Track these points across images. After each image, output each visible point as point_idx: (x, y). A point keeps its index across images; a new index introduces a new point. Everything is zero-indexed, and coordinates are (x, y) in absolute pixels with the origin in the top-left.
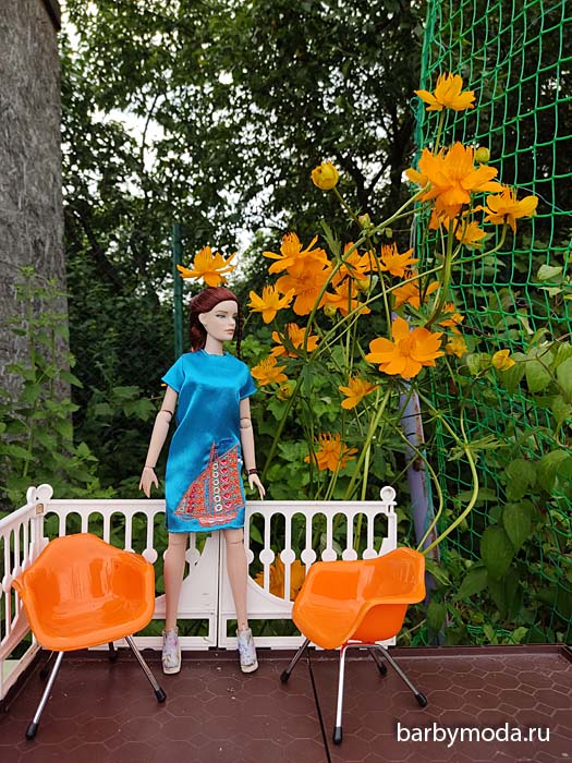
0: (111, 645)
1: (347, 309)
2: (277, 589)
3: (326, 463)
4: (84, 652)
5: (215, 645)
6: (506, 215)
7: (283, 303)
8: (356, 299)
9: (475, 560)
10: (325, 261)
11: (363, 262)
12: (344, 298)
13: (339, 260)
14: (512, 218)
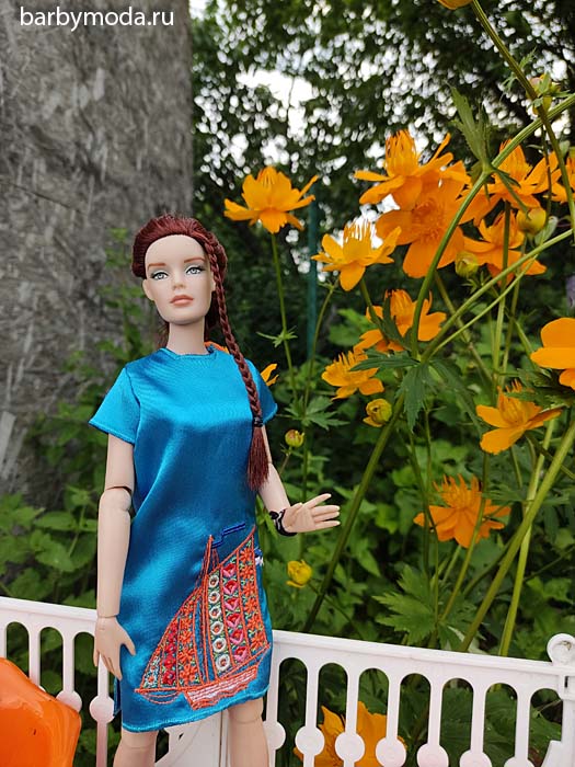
1: (500, 266)
3: (451, 531)
8: (518, 249)
12: (497, 247)
13: (485, 166)
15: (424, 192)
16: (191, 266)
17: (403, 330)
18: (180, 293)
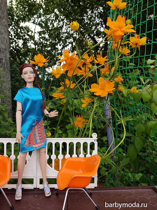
3: (78, 125)
5: (36, 187)
6: (136, 44)
7: (62, 72)
12: (84, 71)
13: (80, 57)
14: (138, 45)
15: (70, 60)
16: (31, 72)
17: (68, 86)
18: (30, 77)
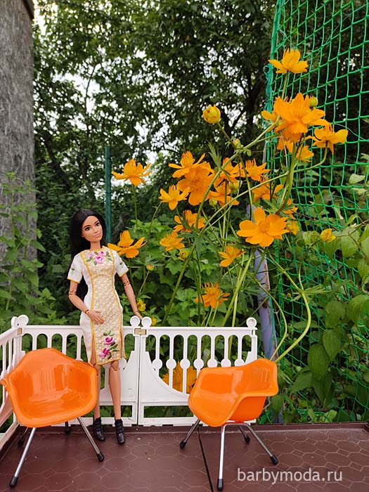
0: (67, 423)
1: (224, 202)
2: (177, 385)
3: (209, 302)
4: (49, 428)
5: (136, 423)
6: (327, 142)
7: (182, 197)
9: (303, 366)
10: (210, 170)
11: (235, 171)
12: (221, 195)
13: (219, 169)
14: (330, 143)
15: (196, 174)
